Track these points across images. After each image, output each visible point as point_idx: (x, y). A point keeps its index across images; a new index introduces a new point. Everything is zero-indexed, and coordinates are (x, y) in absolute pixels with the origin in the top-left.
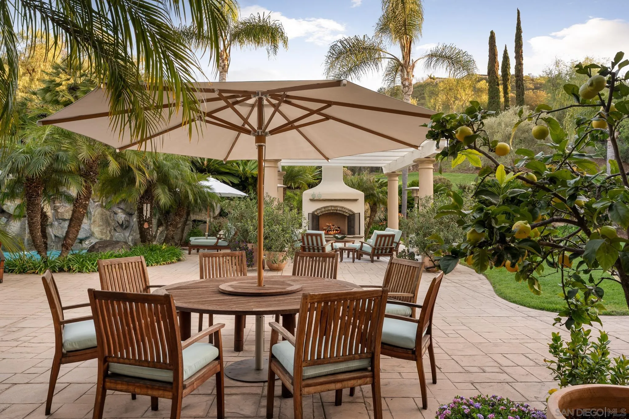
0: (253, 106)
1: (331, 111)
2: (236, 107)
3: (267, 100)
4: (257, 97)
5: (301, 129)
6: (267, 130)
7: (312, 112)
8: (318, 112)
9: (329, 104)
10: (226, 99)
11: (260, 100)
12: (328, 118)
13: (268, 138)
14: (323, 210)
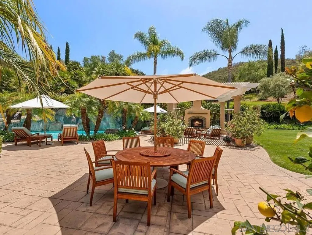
0: (152, 83)
1: (183, 85)
2: (146, 83)
3: (158, 81)
4: (154, 80)
5: (170, 92)
6: (158, 93)
7: (176, 86)
8: (178, 85)
9: (183, 82)
10: (143, 81)
11: (155, 81)
12: (181, 87)
13: (159, 96)
14: (193, 117)
